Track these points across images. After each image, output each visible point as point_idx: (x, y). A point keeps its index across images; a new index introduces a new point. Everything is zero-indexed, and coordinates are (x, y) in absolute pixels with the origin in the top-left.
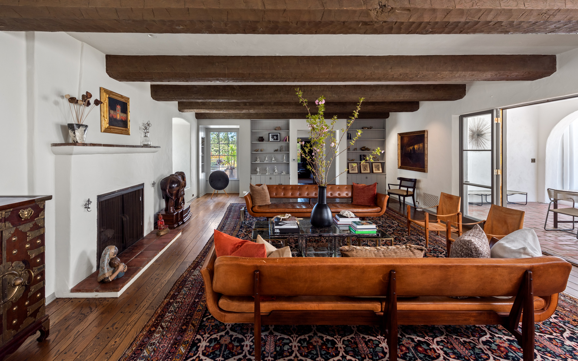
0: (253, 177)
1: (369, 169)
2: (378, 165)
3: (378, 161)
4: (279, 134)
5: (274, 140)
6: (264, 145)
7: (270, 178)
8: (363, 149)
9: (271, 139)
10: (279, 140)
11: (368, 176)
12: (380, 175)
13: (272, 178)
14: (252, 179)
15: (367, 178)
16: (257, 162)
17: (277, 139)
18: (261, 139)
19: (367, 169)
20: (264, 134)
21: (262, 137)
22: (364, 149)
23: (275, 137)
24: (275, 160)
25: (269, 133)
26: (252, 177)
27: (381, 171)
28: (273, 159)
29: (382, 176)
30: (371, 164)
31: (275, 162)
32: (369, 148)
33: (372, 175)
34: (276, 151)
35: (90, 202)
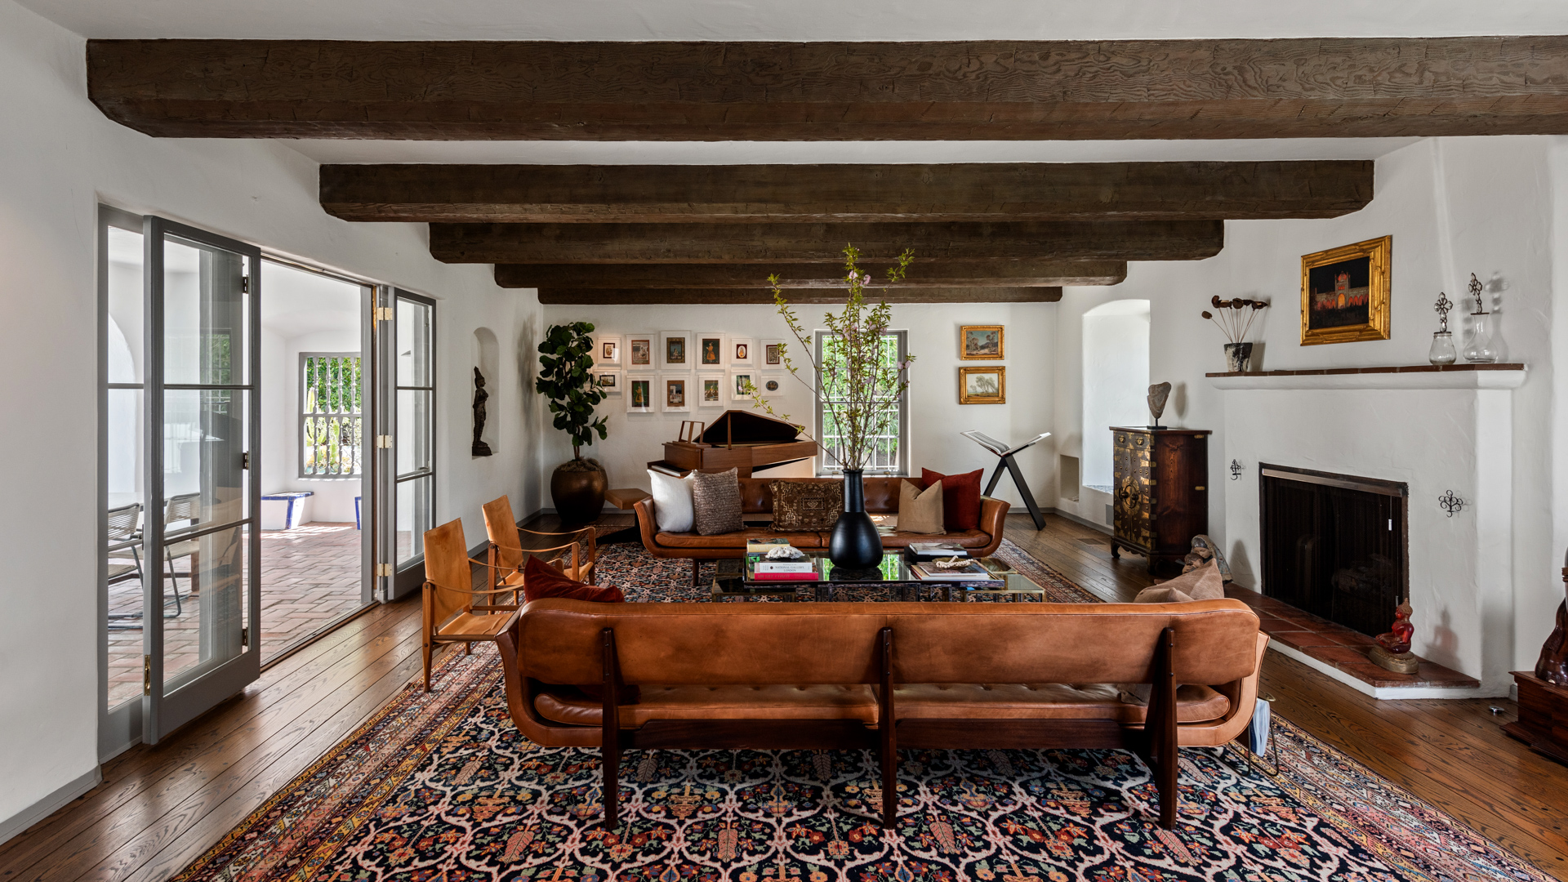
35: (1239, 467)
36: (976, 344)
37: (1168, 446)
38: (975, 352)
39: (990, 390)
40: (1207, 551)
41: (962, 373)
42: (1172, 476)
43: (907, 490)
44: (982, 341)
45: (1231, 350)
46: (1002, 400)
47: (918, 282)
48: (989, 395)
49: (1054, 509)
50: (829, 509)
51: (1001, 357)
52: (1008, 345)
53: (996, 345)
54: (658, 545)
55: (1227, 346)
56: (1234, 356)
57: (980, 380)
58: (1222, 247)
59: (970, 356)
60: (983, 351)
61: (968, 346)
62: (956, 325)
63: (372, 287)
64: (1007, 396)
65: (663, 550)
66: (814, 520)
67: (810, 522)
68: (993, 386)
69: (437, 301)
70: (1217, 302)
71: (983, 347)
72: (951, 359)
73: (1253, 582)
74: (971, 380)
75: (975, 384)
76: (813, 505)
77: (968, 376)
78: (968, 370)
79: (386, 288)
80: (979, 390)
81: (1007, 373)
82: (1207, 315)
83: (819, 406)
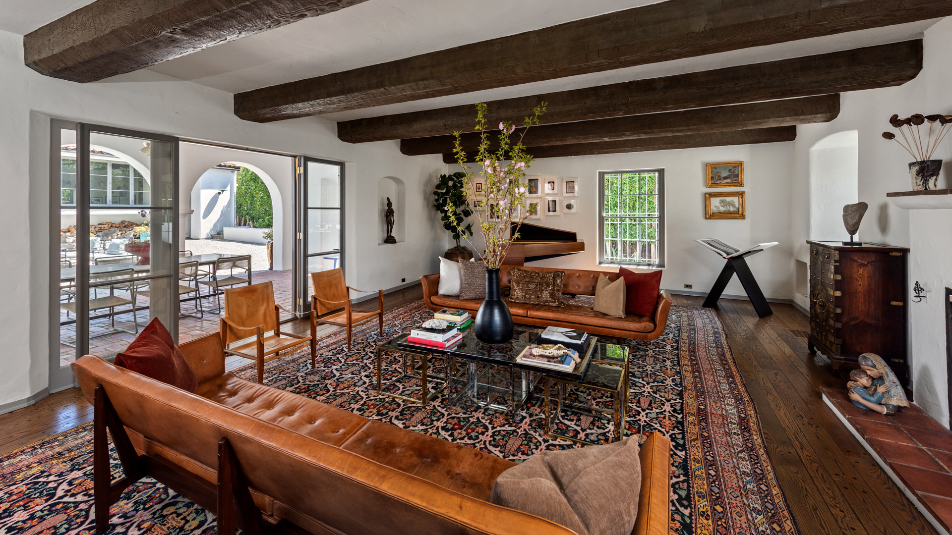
35: (922, 290)
36: (719, 176)
37: (856, 261)
38: (718, 182)
39: (732, 209)
40: (875, 370)
41: (707, 197)
42: (860, 289)
43: (602, 280)
44: (725, 174)
45: (915, 169)
46: (743, 217)
47: (645, 133)
48: (730, 213)
49: (792, 301)
50: (543, 290)
51: (741, 185)
52: (747, 176)
53: (737, 176)
54: (433, 303)
55: (911, 165)
56: (918, 175)
57: (722, 202)
58: (921, 67)
59: (714, 185)
60: (725, 181)
61: (712, 178)
62: (703, 163)
63: (295, 157)
64: (747, 214)
65: (434, 306)
66: (533, 297)
67: (530, 298)
68: (734, 206)
69: (346, 163)
70: (895, 121)
71: (725, 178)
72: (698, 186)
73: (941, 413)
74: (715, 203)
75: (718, 204)
76: (532, 286)
77: (712, 199)
78: (712, 195)
79: (301, 156)
80: (722, 209)
81: (747, 197)
82: (889, 136)
83: (602, 219)
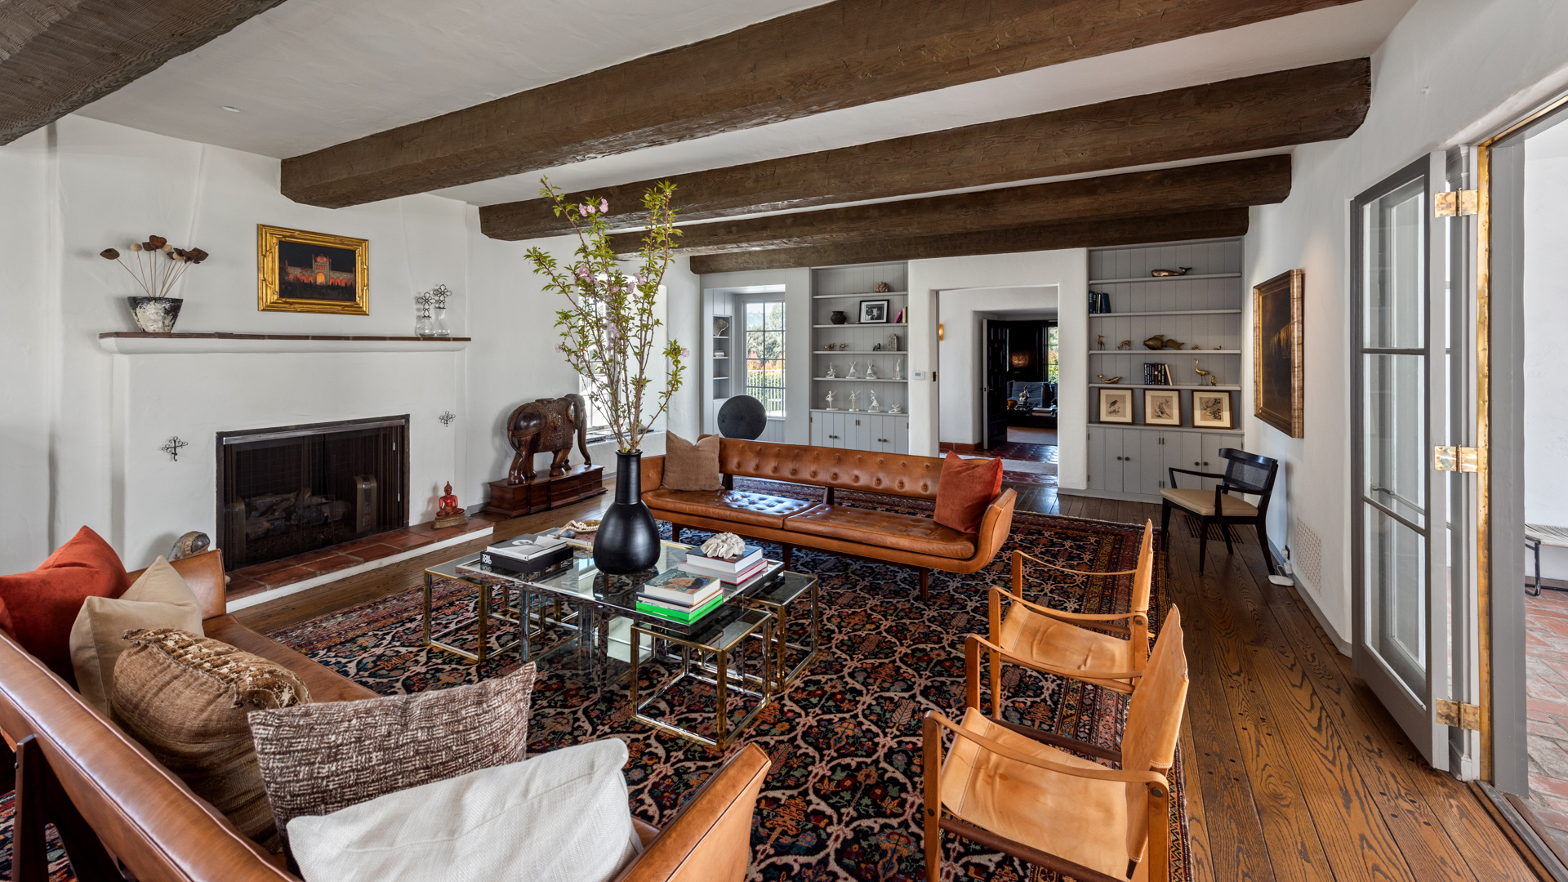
0: (816, 414)
1: (1176, 412)
2: (1217, 402)
3: (1214, 384)
4: (886, 303)
5: (872, 319)
6: (846, 334)
7: (858, 423)
8: (1151, 343)
9: (865, 318)
10: (885, 320)
11: (1171, 436)
12: (1218, 437)
13: (861, 423)
14: (814, 420)
15: (1162, 441)
16: (828, 378)
17: (880, 317)
18: (840, 318)
19: (1167, 411)
20: (847, 305)
21: (842, 313)
22: (1158, 343)
23: (875, 312)
24: (874, 373)
25: (861, 302)
26: (813, 415)
27: (1226, 421)
28: (869, 371)
29: (1224, 438)
30: (1186, 396)
31: (873, 379)
32: (1180, 339)
33: (1188, 435)
34: (878, 348)
